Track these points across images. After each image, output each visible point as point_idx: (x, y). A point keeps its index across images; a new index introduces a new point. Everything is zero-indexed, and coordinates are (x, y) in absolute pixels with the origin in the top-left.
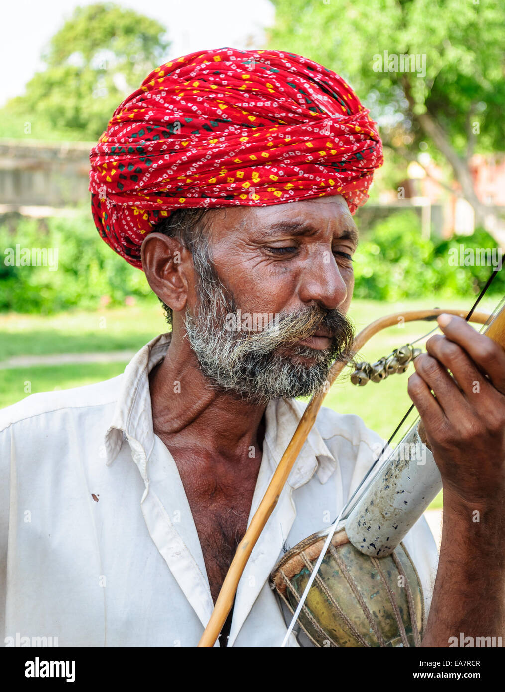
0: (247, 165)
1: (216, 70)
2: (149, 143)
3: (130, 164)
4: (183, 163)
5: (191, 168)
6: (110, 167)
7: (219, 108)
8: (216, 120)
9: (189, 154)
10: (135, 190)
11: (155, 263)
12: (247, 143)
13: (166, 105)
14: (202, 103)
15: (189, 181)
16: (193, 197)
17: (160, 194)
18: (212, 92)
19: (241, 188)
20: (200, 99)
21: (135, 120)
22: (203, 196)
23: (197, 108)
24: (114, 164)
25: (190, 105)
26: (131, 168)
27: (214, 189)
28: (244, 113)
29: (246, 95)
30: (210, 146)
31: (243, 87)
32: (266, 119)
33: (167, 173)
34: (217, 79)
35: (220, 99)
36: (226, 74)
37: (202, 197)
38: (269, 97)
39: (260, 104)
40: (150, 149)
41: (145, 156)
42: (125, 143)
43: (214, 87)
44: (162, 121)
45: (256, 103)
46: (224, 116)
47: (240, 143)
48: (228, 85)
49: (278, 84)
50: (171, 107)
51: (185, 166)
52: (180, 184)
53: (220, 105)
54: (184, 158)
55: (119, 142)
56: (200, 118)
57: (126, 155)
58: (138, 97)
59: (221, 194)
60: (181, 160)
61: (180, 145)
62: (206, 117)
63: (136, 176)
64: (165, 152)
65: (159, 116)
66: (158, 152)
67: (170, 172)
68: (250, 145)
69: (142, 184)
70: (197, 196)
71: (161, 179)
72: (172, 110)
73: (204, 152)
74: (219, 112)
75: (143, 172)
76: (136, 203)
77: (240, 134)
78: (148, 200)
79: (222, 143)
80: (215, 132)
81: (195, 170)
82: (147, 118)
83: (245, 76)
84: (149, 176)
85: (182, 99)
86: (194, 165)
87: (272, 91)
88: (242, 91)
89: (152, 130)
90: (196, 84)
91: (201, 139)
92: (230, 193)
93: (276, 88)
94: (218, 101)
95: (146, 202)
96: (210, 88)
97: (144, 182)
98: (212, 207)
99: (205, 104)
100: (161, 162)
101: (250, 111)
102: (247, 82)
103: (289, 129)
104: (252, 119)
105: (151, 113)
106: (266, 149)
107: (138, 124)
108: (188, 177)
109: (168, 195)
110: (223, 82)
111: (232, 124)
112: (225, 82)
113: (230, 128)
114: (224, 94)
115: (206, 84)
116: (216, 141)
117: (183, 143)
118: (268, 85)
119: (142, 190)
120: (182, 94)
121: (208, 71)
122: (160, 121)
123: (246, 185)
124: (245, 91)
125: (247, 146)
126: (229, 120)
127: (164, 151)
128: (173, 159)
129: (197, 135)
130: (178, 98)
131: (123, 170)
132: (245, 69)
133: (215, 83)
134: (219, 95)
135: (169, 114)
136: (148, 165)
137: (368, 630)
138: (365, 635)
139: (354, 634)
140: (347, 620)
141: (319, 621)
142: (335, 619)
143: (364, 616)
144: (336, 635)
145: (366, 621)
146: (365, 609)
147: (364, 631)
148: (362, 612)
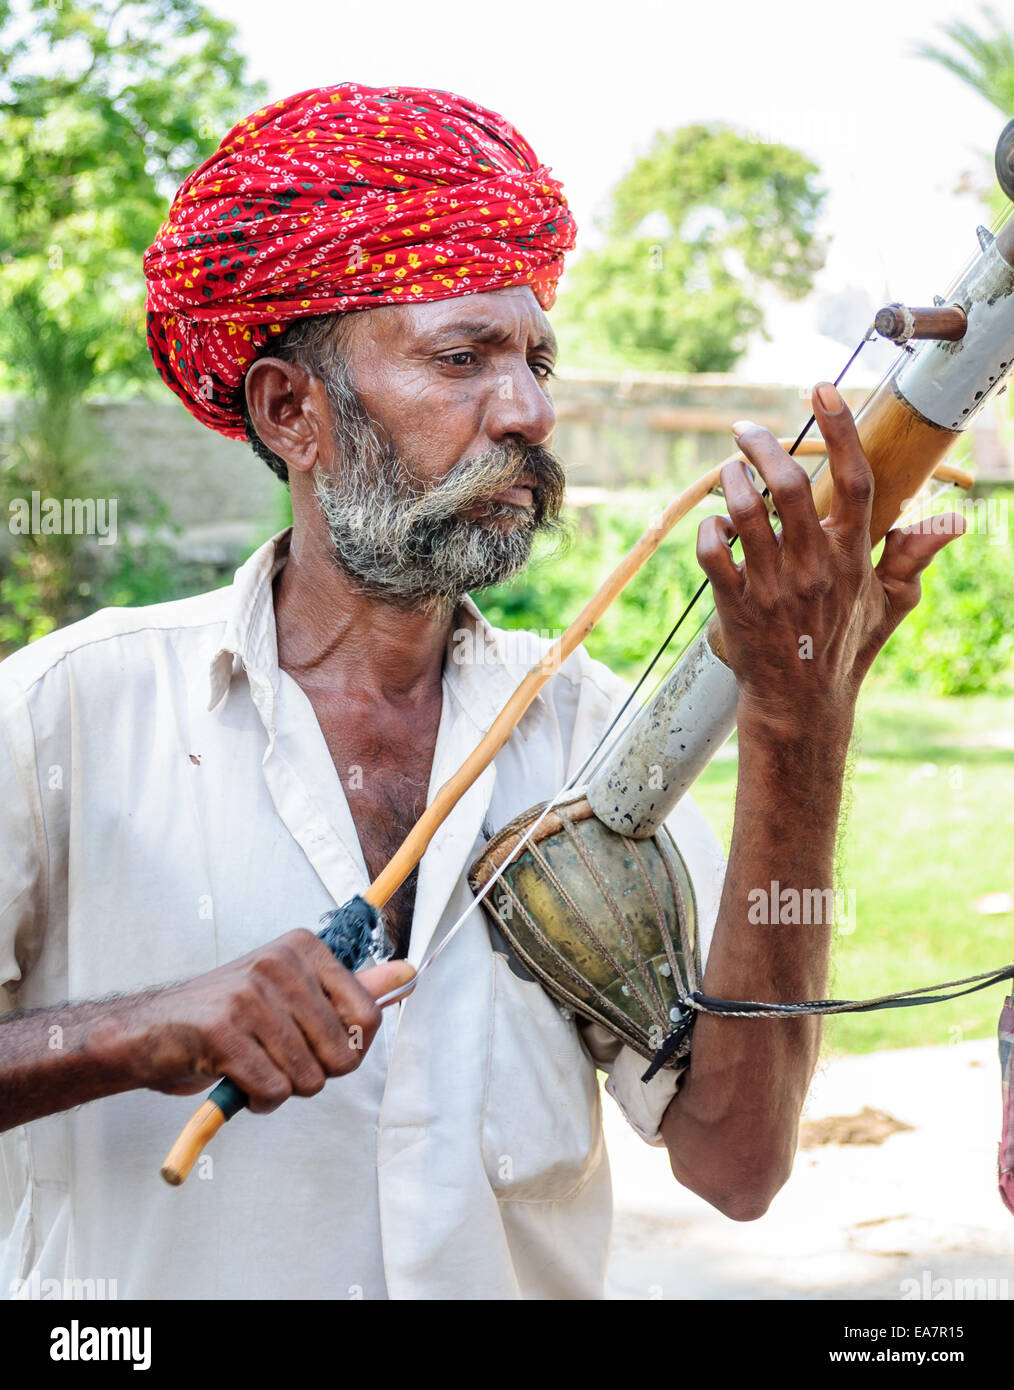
0: (399, 243)
1: (338, 114)
2: (250, 224)
3: (223, 257)
4: (307, 248)
5: (317, 255)
6: (189, 265)
7: (349, 165)
8: (347, 184)
9: (313, 234)
10: (232, 296)
11: (266, 402)
12: (396, 212)
13: (269, 168)
14: (323, 160)
15: (314, 273)
16: (321, 297)
17: (270, 298)
18: (337, 143)
19: (394, 277)
20: (320, 155)
21: (222, 195)
22: (336, 293)
23: (317, 168)
24: (197, 259)
25: (306, 164)
26: (225, 263)
27: (354, 283)
28: (387, 171)
29: (388, 145)
30: (343, 221)
31: (382, 134)
32: (419, 178)
33: (281, 266)
34: (342, 126)
35: (350, 152)
36: (354, 118)
37: (336, 296)
38: (419, 146)
39: (409, 157)
40: (253, 232)
41: (244, 243)
42: (210, 228)
43: (339, 136)
44: (267, 190)
45: (403, 156)
46: (359, 177)
47: (386, 214)
48: (359, 133)
49: (430, 128)
50: (277, 170)
51: (308, 251)
52: (302, 279)
53: (352, 162)
54: (307, 240)
55: (200, 228)
56: (323, 183)
57: (214, 246)
58: (220, 163)
59: (365, 289)
60: (303, 243)
61: (298, 222)
62: (332, 180)
63: (233, 274)
64: (276, 234)
65: (261, 184)
66: (266, 236)
67: (286, 263)
68: (402, 214)
69: (243, 285)
70: (327, 295)
71: (273, 274)
72: (280, 174)
73: (335, 229)
74: (351, 171)
75: (242, 268)
76: (233, 316)
77: (385, 200)
78: (251, 310)
79: (360, 214)
80: (348, 200)
81: (323, 257)
82: (242, 188)
83: (383, 119)
84: (253, 271)
85: (293, 157)
86: (321, 249)
87: (424, 138)
88: (381, 139)
89: (251, 205)
90: (311, 134)
91: (328, 213)
92: (377, 286)
93: (427, 133)
94: (347, 155)
95: (249, 313)
96: (335, 138)
97: (246, 281)
98: (351, 309)
99: (329, 162)
100: (271, 249)
101: (395, 167)
102: (386, 127)
103: (453, 191)
104: (399, 178)
105: (248, 182)
106: (425, 219)
107: (227, 200)
108: (312, 267)
109: (282, 298)
110: (352, 128)
111: (371, 187)
112: (354, 129)
113: (369, 193)
114: (355, 146)
115: (327, 134)
116: (350, 212)
117: (302, 220)
118: (417, 129)
119: (243, 294)
120: (292, 150)
121: (326, 115)
122: (264, 192)
123: (401, 273)
124: (386, 139)
125: (399, 216)
126: (367, 181)
127: (274, 233)
128: (290, 244)
129: (322, 207)
130: (286, 157)
131: (212, 267)
132: (380, 110)
133: (339, 131)
134: (348, 148)
135: (275, 180)
136: (251, 255)
137: (619, 942)
138: (614, 949)
139: (598, 947)
140: (588, 927)
141: (545, 931)
142: (570, 926)
143: (614, 922)
144: (570, 950)
145: (616, 929)
146: (615, 910)
147: (613, 942)
148: (611, 915)
